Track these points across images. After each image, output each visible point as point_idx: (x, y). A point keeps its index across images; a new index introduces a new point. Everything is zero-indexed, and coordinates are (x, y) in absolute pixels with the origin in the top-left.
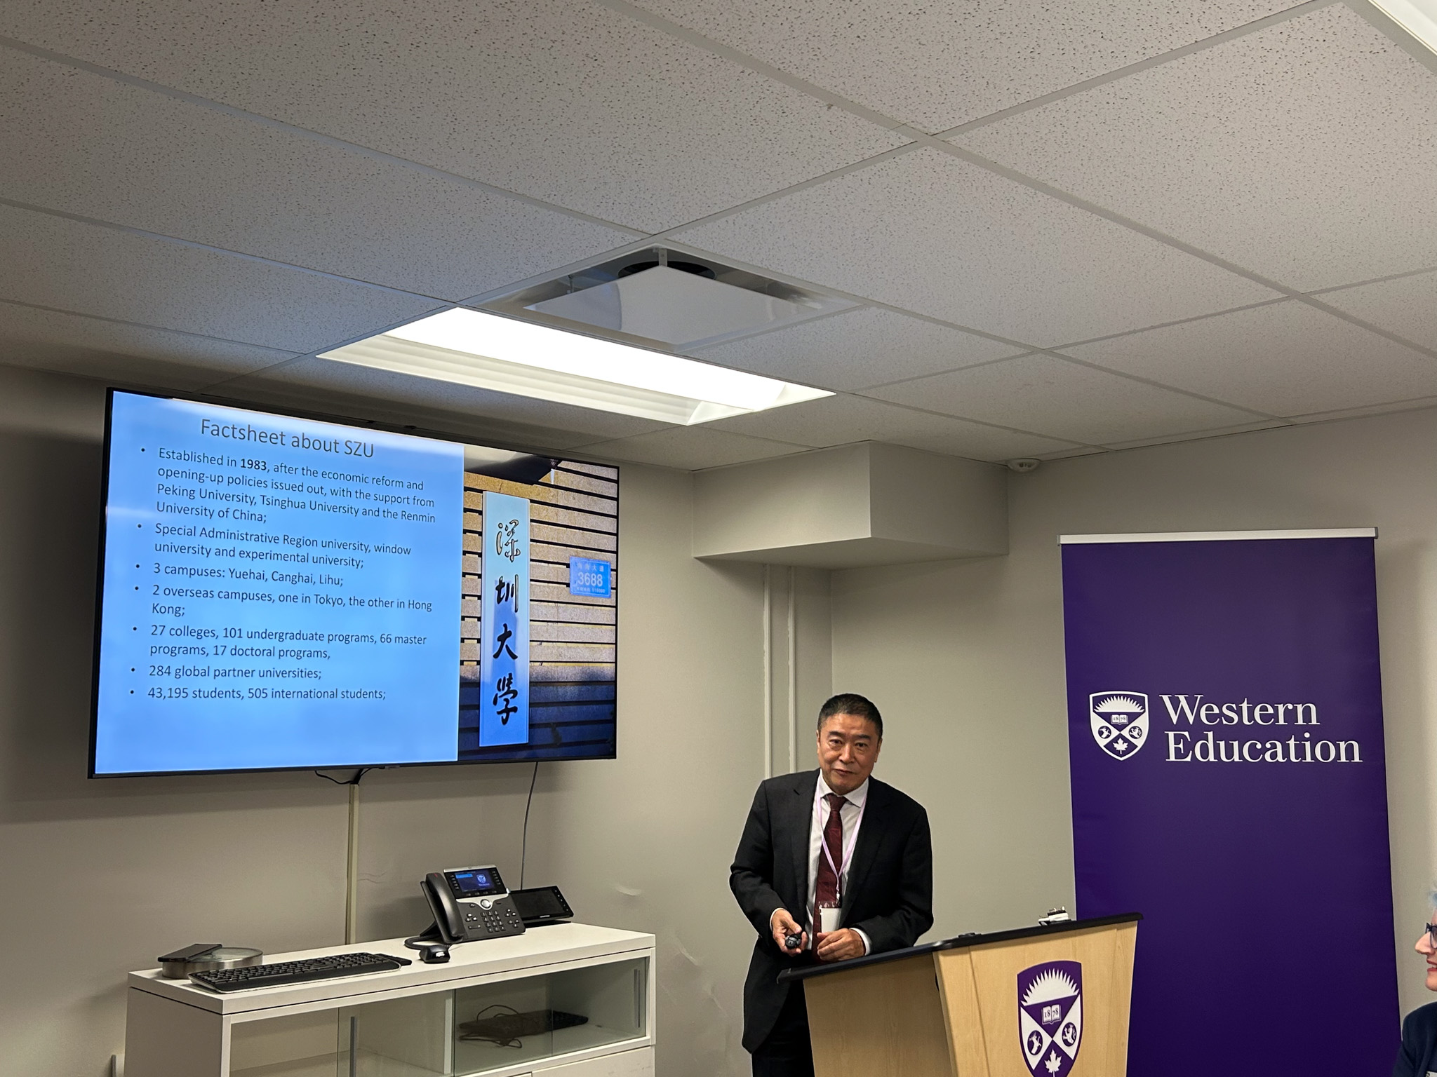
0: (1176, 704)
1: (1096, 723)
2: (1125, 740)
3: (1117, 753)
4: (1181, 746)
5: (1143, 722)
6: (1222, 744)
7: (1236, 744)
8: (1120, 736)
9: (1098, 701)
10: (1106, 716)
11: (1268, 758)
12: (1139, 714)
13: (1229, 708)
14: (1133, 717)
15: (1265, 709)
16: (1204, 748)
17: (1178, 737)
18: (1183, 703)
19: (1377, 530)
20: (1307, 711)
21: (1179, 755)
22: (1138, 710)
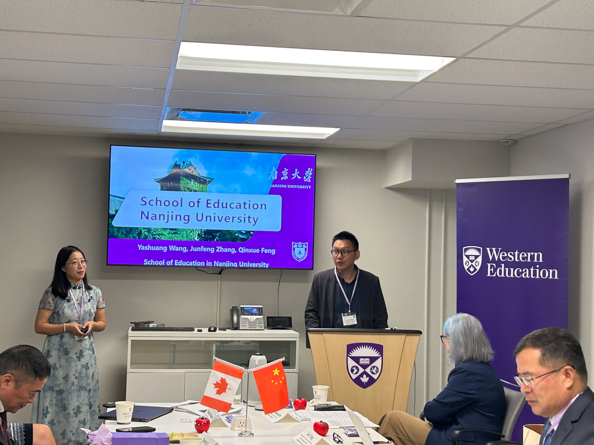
0: (491, 251)
1: (465, 259)
2: (474, 267)
3: (470, 272)
4: (492, 270)
5: (480, 259)
6: (507, 269)
7: (512, 269)
8: (472, 265)
9: (466, 250)
10: (468, 257)
12: (478, 256)
13: (511, 254)
14: (476, 257)
15: (523, 254)
16: (500, 271)
17: (491, 266)
18: (494, 252)
19: (570, 175)
20: (538, 256)
21: (491, 274)
22: (478, 254)
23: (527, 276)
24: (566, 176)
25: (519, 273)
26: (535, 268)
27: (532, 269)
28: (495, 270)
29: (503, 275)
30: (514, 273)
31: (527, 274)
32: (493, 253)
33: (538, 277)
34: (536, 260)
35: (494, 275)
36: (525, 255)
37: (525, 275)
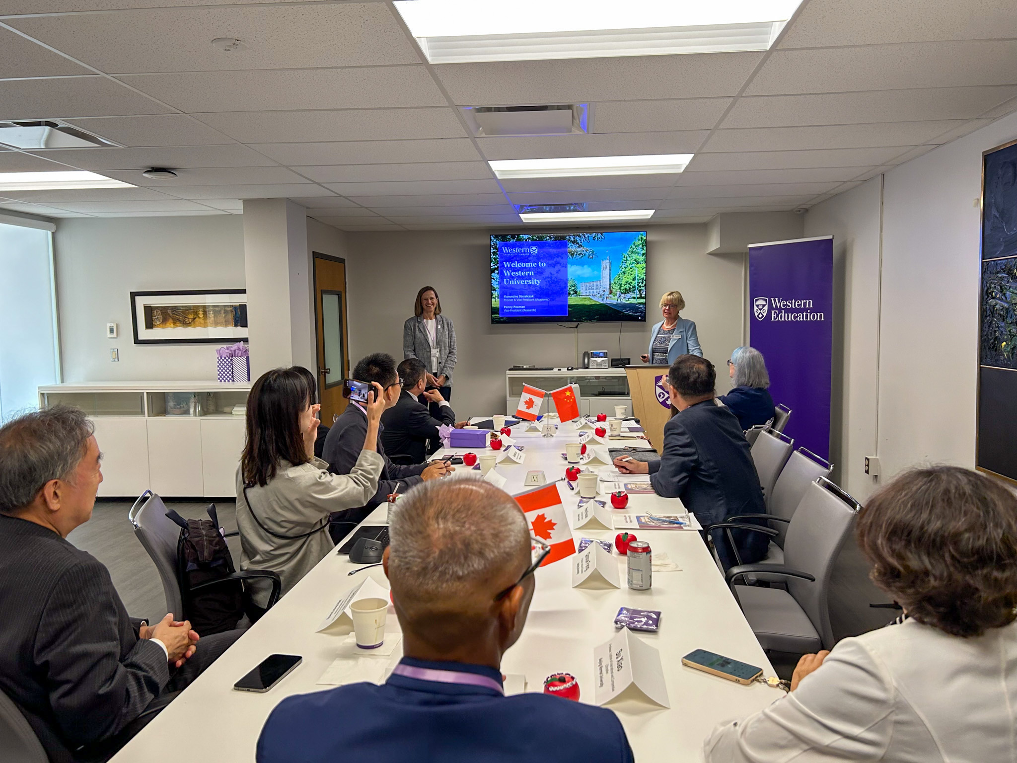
0: (775, 301)
1: (756, 308)
2: (762, 314)
3: (759, 318)
4: (775, 315)
5: (766, 308)
6: (786, 314)
7: (790, 314)
8: (760, 313)
9: (756, 300)
10: (757, 306)
11: (798, 320)
12: (765, 305)
13: (789, 302)
14: (764, 306)
15: (798, 302)
16: (781, 316)
17: (775, 313)
18: (777, 301)
19: (833, 236)
20: (809, 302)
21: (775, 319)
22: (765, 304)
23: (801, 319)
24: (830, 237)
25: (795, 317)
26: (807, 312)
27: (805, 314)
28: (777, 316)
29: (783, 319)
30: (791, 317)
31: (801, 317)
32: (776, 303)
33: (809, 320)
34: (807, 307)
35: (777, 320)
36: (800, 303)
37: (800, 318)
